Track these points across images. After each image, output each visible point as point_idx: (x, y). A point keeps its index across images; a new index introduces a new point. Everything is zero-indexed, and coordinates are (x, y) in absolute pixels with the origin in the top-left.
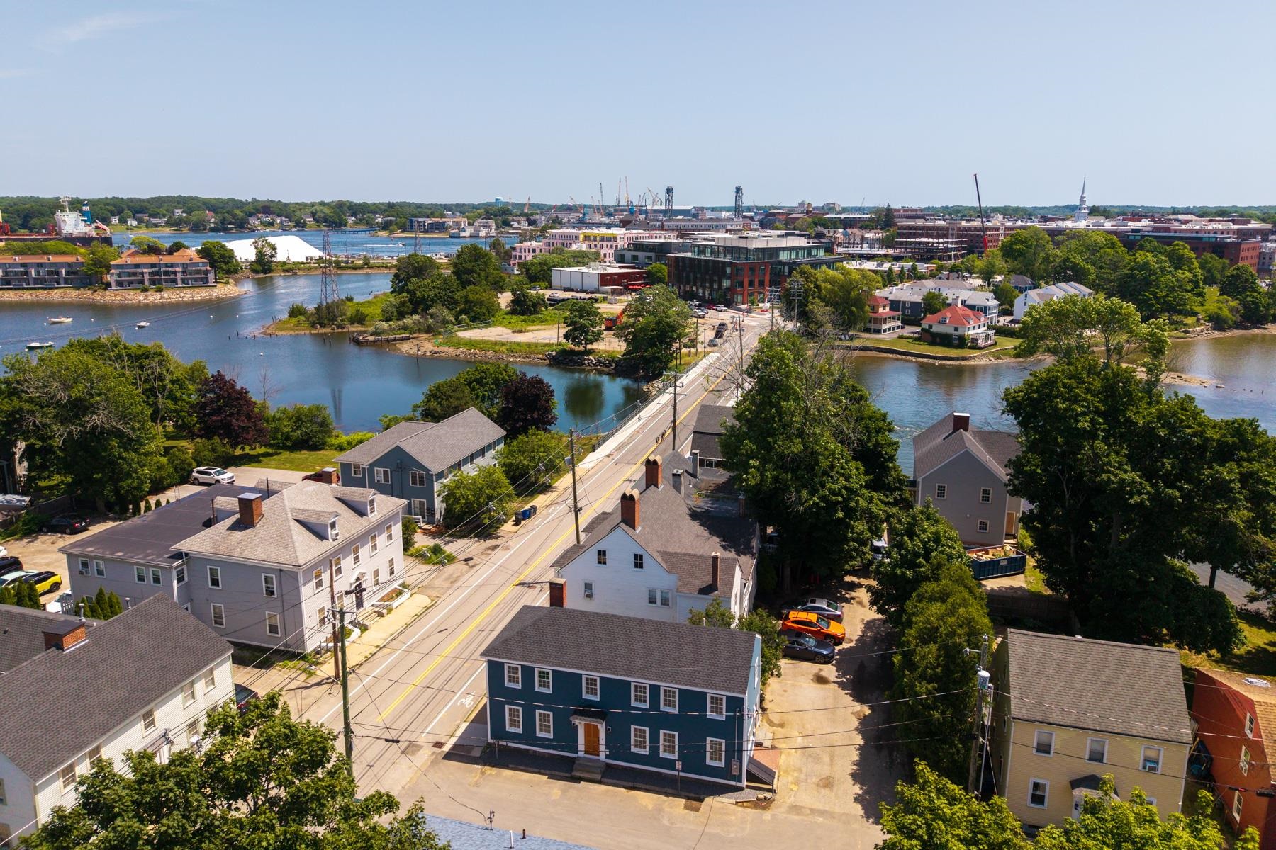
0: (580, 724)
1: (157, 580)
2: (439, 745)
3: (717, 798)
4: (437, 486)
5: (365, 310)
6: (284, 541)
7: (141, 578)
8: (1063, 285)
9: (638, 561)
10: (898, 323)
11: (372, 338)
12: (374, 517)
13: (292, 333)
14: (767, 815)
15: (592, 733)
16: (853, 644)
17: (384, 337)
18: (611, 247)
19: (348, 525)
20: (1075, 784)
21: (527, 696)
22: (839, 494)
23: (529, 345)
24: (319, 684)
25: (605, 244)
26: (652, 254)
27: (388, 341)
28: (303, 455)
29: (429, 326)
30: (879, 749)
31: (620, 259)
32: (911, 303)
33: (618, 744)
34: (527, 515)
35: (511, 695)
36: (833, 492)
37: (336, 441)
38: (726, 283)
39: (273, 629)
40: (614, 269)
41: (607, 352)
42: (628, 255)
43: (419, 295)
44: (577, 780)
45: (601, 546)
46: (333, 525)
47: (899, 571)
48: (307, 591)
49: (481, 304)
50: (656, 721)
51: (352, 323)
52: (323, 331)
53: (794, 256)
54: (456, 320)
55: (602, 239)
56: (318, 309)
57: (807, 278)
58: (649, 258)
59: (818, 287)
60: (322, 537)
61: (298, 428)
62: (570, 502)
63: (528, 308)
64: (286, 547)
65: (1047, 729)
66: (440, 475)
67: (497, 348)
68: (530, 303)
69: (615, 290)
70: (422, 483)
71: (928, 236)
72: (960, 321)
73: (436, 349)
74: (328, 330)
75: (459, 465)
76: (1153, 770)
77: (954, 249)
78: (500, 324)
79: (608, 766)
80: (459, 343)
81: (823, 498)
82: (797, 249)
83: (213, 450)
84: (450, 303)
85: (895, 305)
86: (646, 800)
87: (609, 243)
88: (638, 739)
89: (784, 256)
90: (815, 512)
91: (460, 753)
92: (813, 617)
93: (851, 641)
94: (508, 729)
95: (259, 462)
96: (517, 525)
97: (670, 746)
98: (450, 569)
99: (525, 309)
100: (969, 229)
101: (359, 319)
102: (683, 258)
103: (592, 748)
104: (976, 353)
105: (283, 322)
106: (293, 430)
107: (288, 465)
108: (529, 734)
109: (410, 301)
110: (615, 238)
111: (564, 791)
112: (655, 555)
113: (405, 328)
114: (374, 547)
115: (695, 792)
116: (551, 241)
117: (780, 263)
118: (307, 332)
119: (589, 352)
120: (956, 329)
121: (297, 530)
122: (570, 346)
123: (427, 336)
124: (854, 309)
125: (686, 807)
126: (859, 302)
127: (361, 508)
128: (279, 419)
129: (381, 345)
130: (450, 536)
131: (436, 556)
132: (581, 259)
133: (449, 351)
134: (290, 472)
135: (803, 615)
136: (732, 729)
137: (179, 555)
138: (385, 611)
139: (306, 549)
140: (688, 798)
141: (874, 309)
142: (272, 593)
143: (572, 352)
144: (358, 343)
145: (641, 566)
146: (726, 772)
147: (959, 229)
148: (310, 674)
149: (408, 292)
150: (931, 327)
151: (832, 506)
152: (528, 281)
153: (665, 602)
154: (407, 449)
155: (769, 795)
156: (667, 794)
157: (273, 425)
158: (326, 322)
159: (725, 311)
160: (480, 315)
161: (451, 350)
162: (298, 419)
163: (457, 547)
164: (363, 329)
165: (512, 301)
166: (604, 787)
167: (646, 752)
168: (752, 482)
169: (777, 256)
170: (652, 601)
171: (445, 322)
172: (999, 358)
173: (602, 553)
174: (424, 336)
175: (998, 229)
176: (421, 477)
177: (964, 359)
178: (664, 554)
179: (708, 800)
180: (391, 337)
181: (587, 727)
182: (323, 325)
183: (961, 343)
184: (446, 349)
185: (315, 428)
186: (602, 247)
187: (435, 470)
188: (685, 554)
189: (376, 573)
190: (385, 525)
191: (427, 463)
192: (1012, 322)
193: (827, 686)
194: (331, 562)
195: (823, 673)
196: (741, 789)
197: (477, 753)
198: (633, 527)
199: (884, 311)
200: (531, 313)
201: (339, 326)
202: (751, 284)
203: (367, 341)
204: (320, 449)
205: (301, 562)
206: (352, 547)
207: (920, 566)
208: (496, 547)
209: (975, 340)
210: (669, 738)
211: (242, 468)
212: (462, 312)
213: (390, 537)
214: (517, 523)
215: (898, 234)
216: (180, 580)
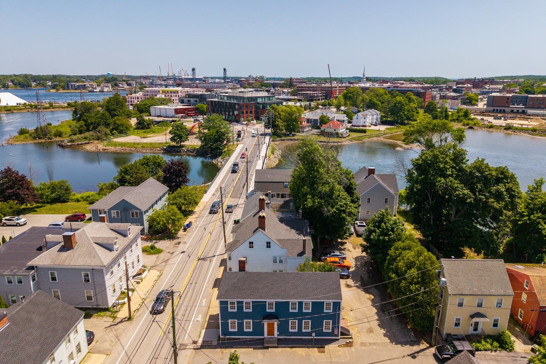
0: (266, 323)
1: (20, 282)
2: (195, 342)
3: (330, 345)
4: (145, 217)
5: (60, 129)
7: (10, 282)
8: (370, 110)
9: (268, 245)
10: (310, 128)
11: (69, 144)
12: (131, 236)
13: (23, 142)
14: (353, 349)
15: (271, 326)
16: (354, 269)
17: (76, 143)
18: (176, 96)
19: (120, 243)
20: (472, 317)
21: (240, 315)
23: (151, 144)
24: (121, 322)
25: (173, 94)
26: (197, 99)
27: (78, 144)
28: (58, 206)
29: (98, 136)
31: (182, 102)
32: (314, 120)
33: (283, 329)
34: (189, 225)
35: (233, 316)
36: (341, 206)
37: (75, 197)
38: (236, 113)
39: (89, 298)
40: (180, 106)
41: (190, 146)
42: (186, 100)
43: (89, 121)
44: (267, 348)
45: (251, 240)
46: (115, 243)
48: (107, 277)
49: (123, 125)
50: (301, 317)
51: (56, 136)
52: (40, 141)
53: (263, 100)
54: (111, 133)
55: (171, 92)
56: (36, 130)
58: (196, 101)
59: (279, 114)
60: (111, 250)
61: (53, 193)
63: (145, 126)
64: (94, 257)
65: (462, 297)
66: (147, 211)
67: (136, 146)
68: (146, 124)
69: (182, 116)
70: (137, 216)
71: (310, 90)
72: (336, 127)
73: (105, 148)
74: (43, 141)
75: (152, 206)
76: (500, 307)
77: (320, 96)
78: (133, 134)
79: (279, 340)
80: (116, 145)
81: (336, 209)
82: (265, 97)
83: (11, 208)
84: (107, 125)
85: (308, 121)
86: (301, 351)
87: (175, 94)
88: (293, 327)
89: (259, 100)
90: (334, 215)
91: (206, 345)
92: (337, 259)
93: (353, 267)
94: (230, 330)
95: (36, 211)
96: (185, 231)
97: (307, 326)
98: (162, 255)
99: (143, 126)
100: (326, 87)
101: (59, 134)
102: (215, 102)
103: (271, 332)
104: (343, 140)
105: (17, 137)
106: (52, 194)
107: (53, 212)
108: (241, 331)
109: (85, 125)
110: (178, 92)
111: (263, 354)
112: (275, 241)
113: (86, 138)
114: (132, 251)
115: (320, 344)
116: (146, 94)
117: (258, 103)
118: (32, 142)
119: (182, 146)
120: (335, 130)
121: (97, 247)
122: (174, 144)
123: (98, 142)
124: (294, 123)
125: (319, 352)
126: (296, 120)
127: (125, 234)
128: (43, 189)
130: (155, 239)
131: (151, 251)
132: (163, 102)
133: (112, 149)
134: (56, 215)
135: (333, 259)
136: (335, 317)
137: (32, 268)
138: (140, 281)
139: (105, 257)
140: (318, 348)
141: (301, 123)
142: (88, 281)
143: (174, 146)
144: (62, 146)
145: (270, 247)
146: (332, 334)
147: (321, 87)
148: (115, 318)
149: (84, 120)
150: (325, 130)
151: (341, 211)
152: (139, 113)
153: (281, 262)
154: (129, 201)
155: (351, 340)
156: (308, 347)
157: (40, 192)
158: (42, 136)
159: (237, 125)
160: (122, 130)
161: (113, 148)
162: (53, 188)
163: (161, 244)
164: (62, 139)
165: (137, 123)
166: (280, 349)
167: (296, 330)
168: (309, 205)
169: (257, 100)
170: (275, 262)
171: (106, 135)
172: (352, 141)
173: (251, 243)
174: (96, 142)
175: (336, 87)
176: (137, 213)
177: (339, 142)
178: (279, 240)
179: (326, 347)
180: (80, 143)
181: (269, 324)
182: (40, 138)
183: (337, 135)
184: (110, 147)
185: (63, 192)
186: (171, 96)
187: (143, 209)
188: (288, 240)
189: (133, 263)
190: (134, 240)
191: (139, 206)
192: (352, 126)
193: (352, 289)
194: (115, 261)
195: (348, 283)
196: (338, 340)
197: (215, 343)
198: (265, 230)
199: (305, 123)
200: (147, 128)
201: (49, 138)
202: (247, 112)
203: (67, 145)
204: (67, 202)
205: (105, 264)
206: (123, 253)
208: (179, 243)
209: (342, 134)
210: (306, 323)
211: (27, 215)
212: (113, 130)
213: (137, 245)
214: (185, 230)
215: (297, 90)
216: (34, 280)
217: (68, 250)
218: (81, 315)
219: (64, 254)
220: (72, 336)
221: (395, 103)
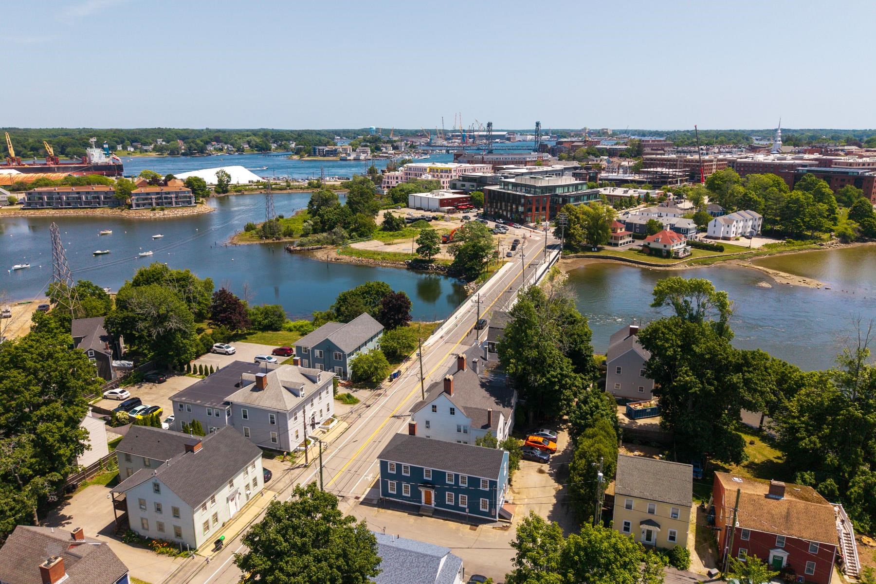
0: (423, 491)
1: (217, 415)
2: (357, 498)
3: (485, 525)
4: (348, 361)
5: (293, 227)
6: (280, 398)
7: (210, 414)
8: (742, 212)
9: (452, 411)
10: (631, 239)
11: (298, 248)
12: (320, 383)
13: (248, 243)
14: (506, 533)
15: (428, 495)
16: (560, 454)
17: (306, 248)
18: (448, 176)
19: (308, 389)
20: (642, 523)
21: (398, 477)
22: (556, 377)
23: (395, 254)
24: (298, 467)
25: (443, 174)
26: (475, 184)
27: (308, 250)
28: (269, 334)
29: (333, 240)
30: (563, 505)
31: (453, 186)
32: (640, 225)
33: (440, 500)
34: (396, 376)
35: (392, 477)
36: (553, 376)
37: (287, 326)
38: (521, 209)
39: (274, 440)
40: (449, 195)
41: (443, 260)
42: (459, 184)
43: (326, 217)
44: (422, 515)
45: (434, 403)
46: (302, 389)
47: (578, 421)
48: (291, 423)
49: (365, 225)
50: (458, 490)
51: (285, 236)
52: (267, 241)
53: (566, 190)
54: (350, 235)
55: (442, 171)
56: (264, 227)
57: (570, 212)
58: (473, 186)
59: (578, 218)
60: (297, 395)
61: (266, 318)
62: (419, 376)
63: (394, 227)
64: (280, 401)
65: (630, 498)
66: (350, 355)
67: (375, 256)
68: (395, 224)
69: (449, 210)
70: (340, 358)
71: (662, 166)
72: (669, 240)
73: (338, 257)
74: (271, 241)
75: (359, 348)
76: (675, 517)
77: (681, 176)
78: (377, 238)
79: (436, 510)
80: (352, 252)
81: (548, 379)
82: (568, 186)
83: (222, 334)
84: (346, 226)
85: (629, 226)
86: (452, 525)
87: (446, 174)
88: (449, 498)
89: (559, 191)
90: (544, 386)
91: (367, 502)
92: (540, 439)
93: (560, 452)
94: (390, 492)
95: (246, 339)
96: (390, 381)
97: (464, 502)
98: (356, 406)
99: (392, 226)
100: (692, 161)
101: (289, 234)
102: (494, 191)
103: (428, 501)
104: (677, 262)
105: (242, 235)
106: (264, 320)
107: (263, 341)
108: (399, 495)
109: (321, 222)
110: (450, 171)
111: (415, 520)
112: (461, 408)
113: (318, 241)
114: (320, 398)
115: (474, 522)
116: (408, 172)
117: (557, 195)
118: (257, 242)
119: (432, 261)
120: (665, 246)
121: (284, 391)
122: (420, 257)
123: (332, 246)
124: (600, 231)
125: (470, 529)
126: (604, 228)
127: (314, 379)
128: (256, 314)
129: (304, 253)
130: (356, 387)
131: (348, 400)
132: (429, 187)
133: (346, 258)
134: (264, 346)
135: (536, 438)
136: (492, 495)
137: (227, 403)
138: (326, 431)
139: (290, 402)
140: (472, 525)
141: (614, 231)
142: (274, 423)
143: (421, 261)
144: (290, 251)
145: (454, 414)
146: (489, 514)
147: (685, 161)
148: (294, 463)
149: (319, 215)
150: (649, 244)
151: (553, 384)
152: (393, 202)
153: (465, 432)
154: (332, 341)
155: (508, 525)
156: (462, 523)
157: (252, 317)
158: (269, 235)
159: (520, 228)
160: (364, 232)
161: (347, 257)
162: (266, 314)
163: (360, 394)
164: (292, 240)
165: (384, 222)
166: (433, 519)
167: (453, 504)
168: (511, 371)
169: (555, 191)
170: (459, 430)
171: (343, 238)
172: (691, 265)
173: (434, 407)
174: (330, 247)
175: (712, 161)
176: (340, 355)
177: (668, 266)
178: (465, 408)
179: (480, 526)
180: (310, 247)
181: (426, 492)
182: (267, 238)
183: (668, 255)
184: (344, 257)
185: (276, 318)
186: (442, 177)
187: (347, 352)
188: (475, 408)
189: (321, 411)
190: (325, 387)
191: (343, 348)
192: (706, 237)
193: (543, 475)
194: (301, 406)
195: (542, 468)
196: (496, 522)
197: (375, 502)
198: (450, 394)
199: (621, 231)
200: (396, 230)
201: (277, 239)
202: (537, 209)
203: (296, 250)
204: (279, 331)
205: (288, 409)
206: (310, 399)
207: (588, 419)
208: (380, 395)
209: (677, 253)
210: (463, 498)
211: (238, 343)
212: (353, 230)
213: (327, 392)
214: (391, 380)
215: (644, 163)
216: (229, 415)
217: (259, 391)
218: (259, 453)
219: (256, 394)
220: (250, 469)
221: (789, 202)
